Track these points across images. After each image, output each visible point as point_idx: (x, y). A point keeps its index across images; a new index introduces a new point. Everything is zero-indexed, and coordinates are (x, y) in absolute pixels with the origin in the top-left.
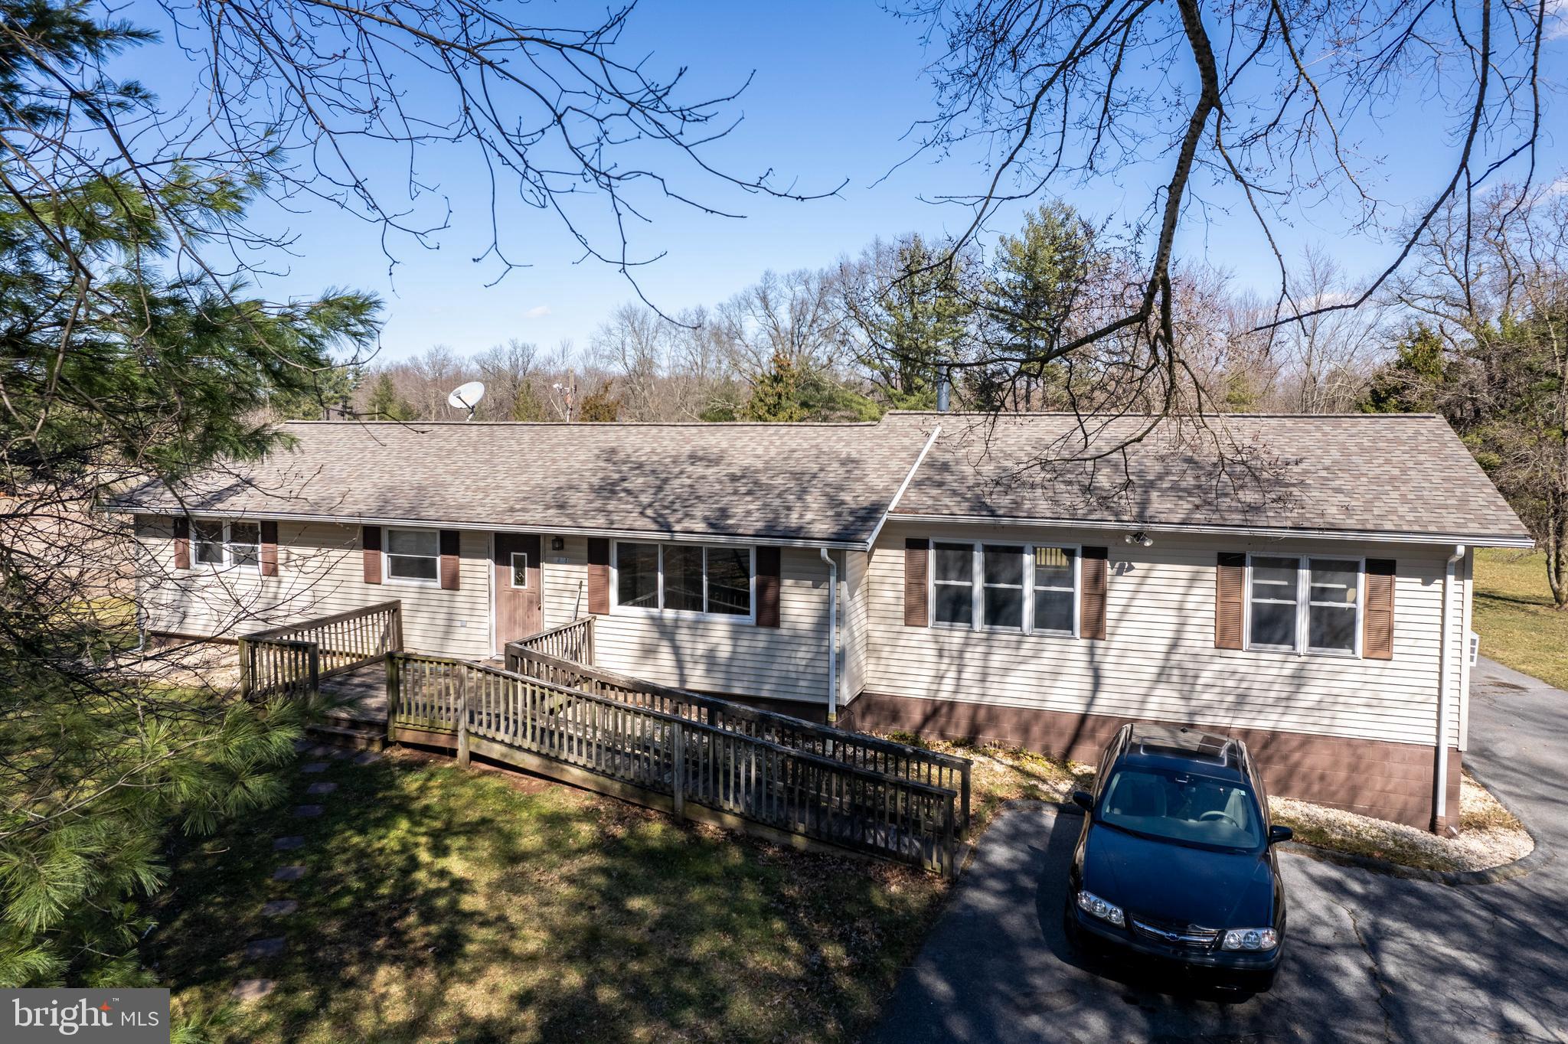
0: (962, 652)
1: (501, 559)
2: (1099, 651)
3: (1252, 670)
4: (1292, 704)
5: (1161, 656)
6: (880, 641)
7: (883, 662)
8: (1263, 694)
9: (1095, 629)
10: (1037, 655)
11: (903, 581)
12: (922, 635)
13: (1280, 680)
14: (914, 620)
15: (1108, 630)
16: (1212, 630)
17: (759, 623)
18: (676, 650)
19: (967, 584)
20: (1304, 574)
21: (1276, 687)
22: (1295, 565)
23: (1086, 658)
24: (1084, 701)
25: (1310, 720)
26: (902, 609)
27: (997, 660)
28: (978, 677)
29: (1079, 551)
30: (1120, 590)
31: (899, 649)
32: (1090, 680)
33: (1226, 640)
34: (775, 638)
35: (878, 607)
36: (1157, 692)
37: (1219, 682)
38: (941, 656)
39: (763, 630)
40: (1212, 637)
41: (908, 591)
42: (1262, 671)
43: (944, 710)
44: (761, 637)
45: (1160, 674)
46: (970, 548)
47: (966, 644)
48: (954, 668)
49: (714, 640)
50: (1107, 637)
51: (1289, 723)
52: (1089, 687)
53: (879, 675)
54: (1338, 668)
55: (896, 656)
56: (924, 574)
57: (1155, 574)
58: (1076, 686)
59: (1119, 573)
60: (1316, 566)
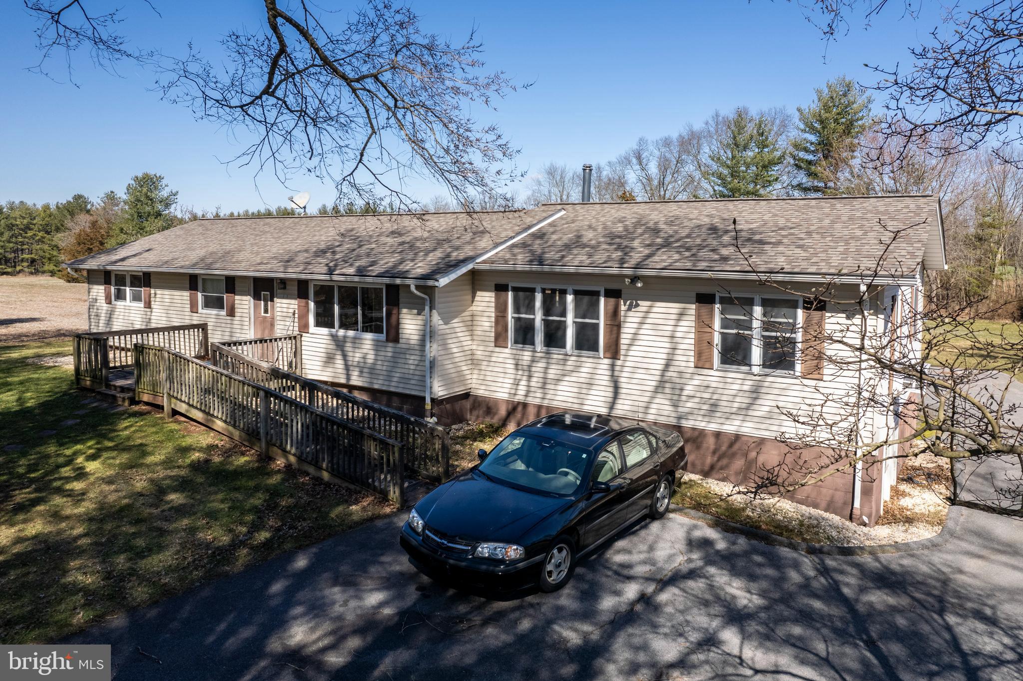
0: (530, 366)
1: (257, 297)
2: (617, 368)
3: (721, 385)
4: (751, 413)
5: (658, 373)
6: (480, 357)
7: (483, 372)
8: (729, 404)
9: (614, 351)
10: (577, 368)
11: (493, 315)
12: (505, 355)
13: (741, 394)
14: (500, 343)
15: (622, 352)
16: (692, 353)
17: (388, 340)
18: (345, 356)
19: (532, 317)
20: (758, 311)
21: (738, 399)
22: (750, 302)
23: (608, 373)
24: (608, 405)
25: (763, 426)
26: (493, 334)
27: (553, 373)
28: (540, 385)
29: (602, 292)
30: (631, 322)
31: (492, 364)
32: (611, 389)
33: (702, 361)
34: (398, 350)
35: (479, 333)
36: (657, 401)
37: (698, 395)
38: (517, 369)
39: (390, 344)
40: (692, 359)
41: (497, 322)
42: (728, 386)
43: (520, 408)
44: (389, 349)
45: (657, 387)
46: (533, 291)
47: (533, 361)
48: (525, 378)
49: (365, 351)
50: (622, 358)
51: (748, 428)
52: (611, 395)
53: (480, 382)
54: (784, 386)
55: (490, 368)
56: (505, 310)
57: (655, 310)
58: (603, 394)
59: (629, 309)
60: (765, 303)
